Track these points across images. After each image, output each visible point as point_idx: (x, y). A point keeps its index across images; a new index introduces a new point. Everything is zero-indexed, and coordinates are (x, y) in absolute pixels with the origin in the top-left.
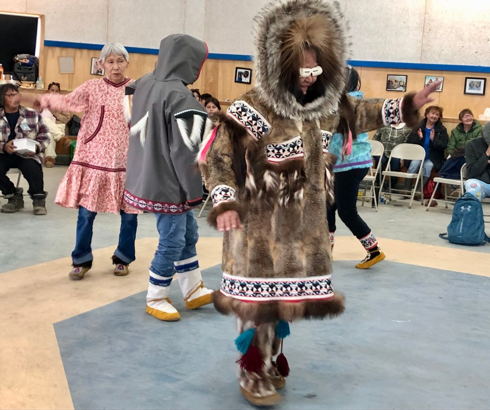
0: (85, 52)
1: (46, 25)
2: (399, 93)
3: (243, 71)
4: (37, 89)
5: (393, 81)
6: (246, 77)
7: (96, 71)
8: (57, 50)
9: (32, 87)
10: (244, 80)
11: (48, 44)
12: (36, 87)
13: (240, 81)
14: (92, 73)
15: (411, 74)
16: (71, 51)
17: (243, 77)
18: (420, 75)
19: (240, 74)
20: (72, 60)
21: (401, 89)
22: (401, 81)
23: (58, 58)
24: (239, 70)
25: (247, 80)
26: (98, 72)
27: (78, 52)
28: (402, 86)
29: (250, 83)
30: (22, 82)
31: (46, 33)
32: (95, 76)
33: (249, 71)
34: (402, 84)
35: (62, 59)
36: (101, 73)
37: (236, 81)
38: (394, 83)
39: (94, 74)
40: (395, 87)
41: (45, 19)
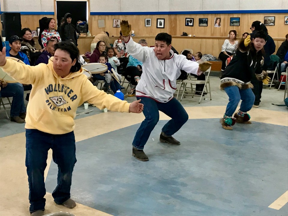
0: (110, 16)
1: (91, 5)
2: (271, 27)
3: (189, 20)
4: (88, 36)
5: (268, 20)
6: (191, 23)
7: (116, 25)
8: (97, 16)
9: (85, 36)
10: (190, 24)
11: (92, 14)
12: (87, 35)
13: (188, 25)
14: (114, 27)
15: (277, 16)
16: (103, 16)
17: (189, 22)
18: (282, 16)
19: (188, 21)
20: (104, 21)
21: (272, 24)
22: (272, 20)
23: (97, 20)
24: (187, 19)
25: (191, 24)
26: (117, 26)
27: (107, 17)
28: (272, 23)
29: (193, 26)
30: (80, 33)
31: (91, 9)
32: (115, 28)
33: (192, 20)
34: (272, 21)
35: (99, 21)
36: (118, 26)
37: (186, 25)
38: (268, 21)
39: (115, 27)
40: (269, 23)
41: (90, 2)
